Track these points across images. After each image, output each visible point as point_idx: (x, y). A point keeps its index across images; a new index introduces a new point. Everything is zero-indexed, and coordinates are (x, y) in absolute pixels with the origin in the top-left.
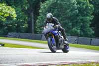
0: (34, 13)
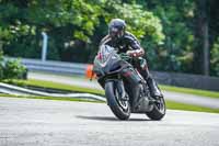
0: (210, 27)
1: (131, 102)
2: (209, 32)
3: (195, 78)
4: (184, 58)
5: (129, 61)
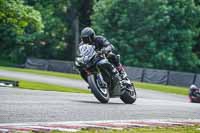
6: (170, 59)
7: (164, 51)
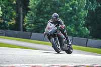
1: (61, 46)
2: (23, 11)
3: (16, 32)
4: (11, 23)
5: (60, 29)
6: (72, 30)
7: (70, 25)
